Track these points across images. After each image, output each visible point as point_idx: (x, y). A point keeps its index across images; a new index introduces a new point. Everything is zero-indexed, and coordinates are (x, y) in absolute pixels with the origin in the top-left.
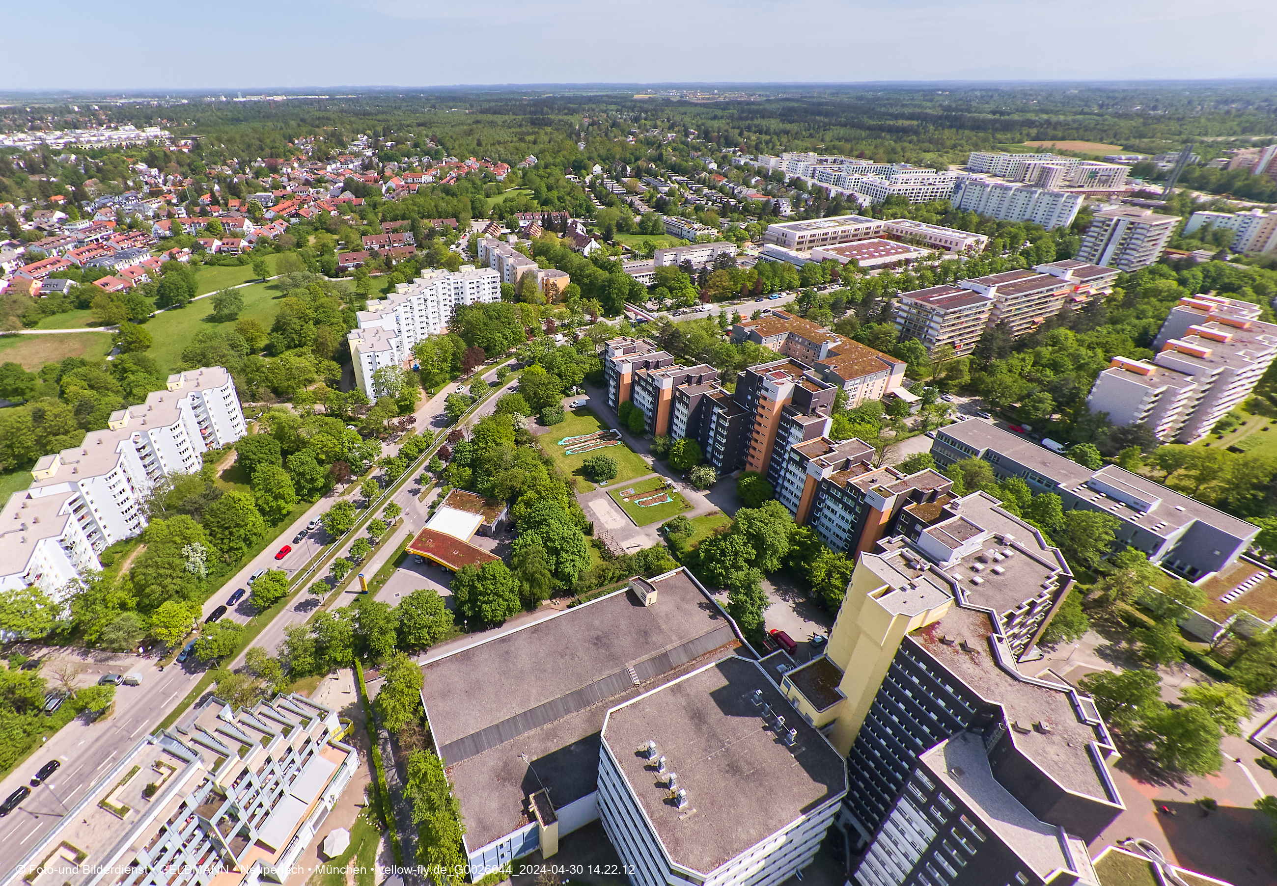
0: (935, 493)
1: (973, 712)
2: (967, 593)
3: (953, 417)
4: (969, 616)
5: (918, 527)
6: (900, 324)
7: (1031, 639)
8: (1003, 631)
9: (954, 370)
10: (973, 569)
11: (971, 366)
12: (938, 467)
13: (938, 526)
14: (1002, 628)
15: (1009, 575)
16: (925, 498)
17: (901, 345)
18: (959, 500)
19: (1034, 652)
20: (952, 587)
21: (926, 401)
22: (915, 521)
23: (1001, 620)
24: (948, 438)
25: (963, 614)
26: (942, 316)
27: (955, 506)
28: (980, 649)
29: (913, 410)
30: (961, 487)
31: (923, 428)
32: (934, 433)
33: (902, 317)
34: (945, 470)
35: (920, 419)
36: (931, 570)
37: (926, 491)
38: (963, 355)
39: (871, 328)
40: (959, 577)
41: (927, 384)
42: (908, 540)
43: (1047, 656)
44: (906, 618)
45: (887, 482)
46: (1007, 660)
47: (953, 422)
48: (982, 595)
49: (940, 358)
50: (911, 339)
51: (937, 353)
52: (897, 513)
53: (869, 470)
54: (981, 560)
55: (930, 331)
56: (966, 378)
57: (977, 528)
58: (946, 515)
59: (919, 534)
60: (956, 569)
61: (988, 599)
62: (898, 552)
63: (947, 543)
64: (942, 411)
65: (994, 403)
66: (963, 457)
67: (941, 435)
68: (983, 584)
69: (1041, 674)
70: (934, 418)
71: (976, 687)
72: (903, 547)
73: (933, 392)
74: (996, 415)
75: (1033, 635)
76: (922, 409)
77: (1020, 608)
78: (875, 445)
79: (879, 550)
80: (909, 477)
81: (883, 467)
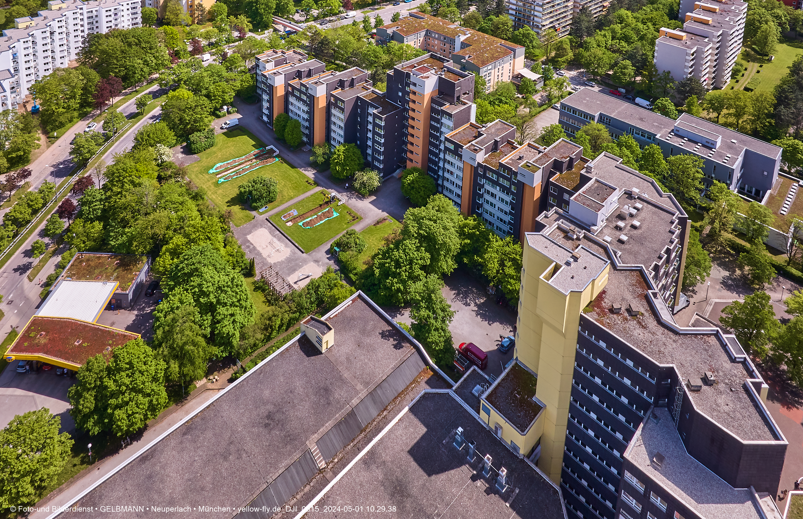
0: (571, 160)
1: (654, 382)
2: (619, 253)
3: (569, 89)
4: (626, 276)
5: (566, 196)
6: (512, 15)
7: (676, 286)
8: (655, 286)
9: (560, 48)
10: (618, 228)
11: (571, 44)
12: (569, 136)
13: (580, 191)
14: (653, 282)
15: (644, 228)
16: (565, 166)
17: (516, 32)
18: (591, 164)
19: (682, 300)
20: (605, 249)
21: (546, 78)
22: (562, 191)
23: (650, 275)
24: (570, 108)
25: (621, 277)
26: (541, 6)
27: (589, 170)
28: (642, 310)
29: (539, 87)
30: (589, 150)
31: (548, 102)
32: (558, 105)
33: (513, 9)
34: (575, 138)
35: (545, 94)
36: (585, 237)
37: (564, 160)
38: (564, 37)
39: (491, 20)
40: (609, 239)
41: (543, 63)
42: (561, 211)
43: (692, 300)
44: (576, 294)
45: (532, 157)
46: (666, 316)
47: (570, 93)
48: (630, 253)
49: (547, 40)
50: (523, 27)
51: (544, 36)
52: (547, 186)
53: (514, 148)
54: (621, 217)
55: (536, 19)
56: (570, 55)
57: (611, 187)
58: (584, 180)
59: (567, 203)
60: (605, 231)
61: (635, 255)
62: (555, 226)
63: (592, 208)
64: (560, 85)
65: (595, 74)
66: (584, 123)
67: (563, 106)
68: (628, 241)
69: (692, 321)
70: (556, 92)
71: (650, 353)
72: (557, 220)
73: (549, 70)
74: (599, 83)
75: (677, 282)
76: (545, 85)
77: (660, 258)
78: (515, 123)
79: (538, 227)
80: (548, 149)
81: (526, 143)
